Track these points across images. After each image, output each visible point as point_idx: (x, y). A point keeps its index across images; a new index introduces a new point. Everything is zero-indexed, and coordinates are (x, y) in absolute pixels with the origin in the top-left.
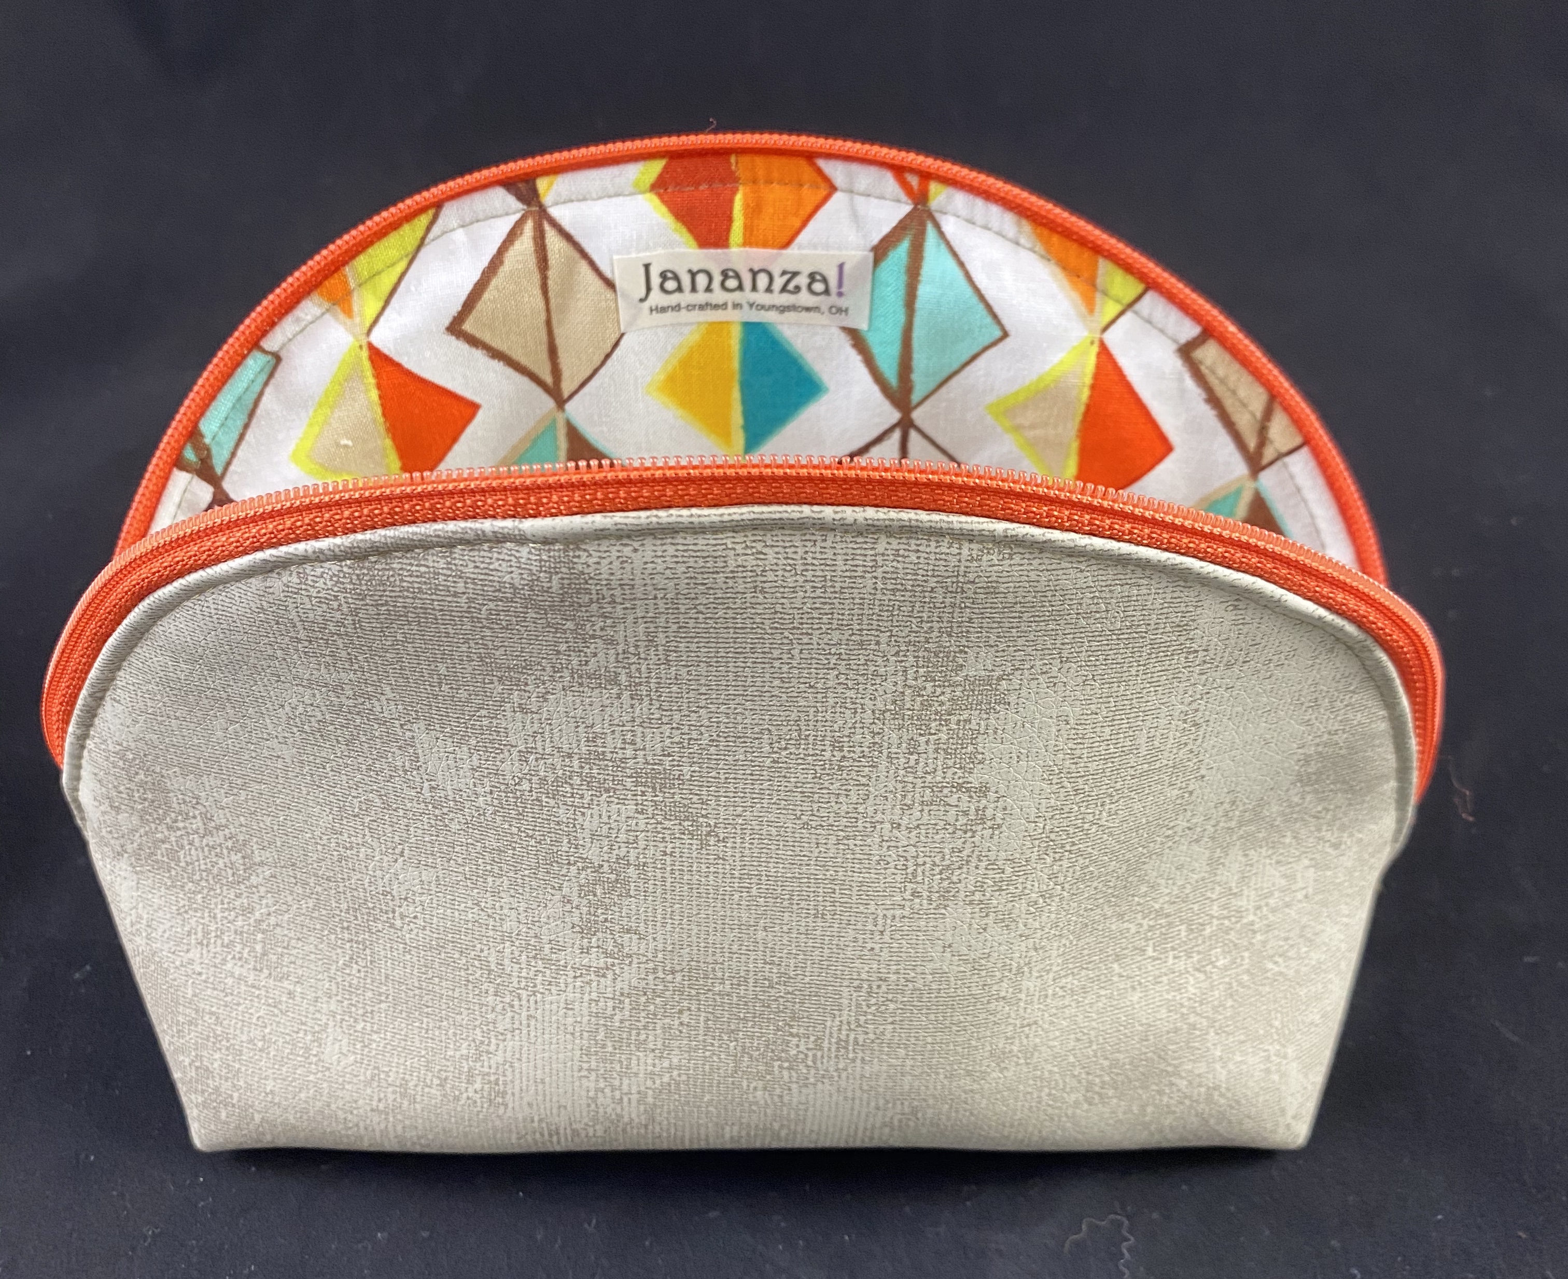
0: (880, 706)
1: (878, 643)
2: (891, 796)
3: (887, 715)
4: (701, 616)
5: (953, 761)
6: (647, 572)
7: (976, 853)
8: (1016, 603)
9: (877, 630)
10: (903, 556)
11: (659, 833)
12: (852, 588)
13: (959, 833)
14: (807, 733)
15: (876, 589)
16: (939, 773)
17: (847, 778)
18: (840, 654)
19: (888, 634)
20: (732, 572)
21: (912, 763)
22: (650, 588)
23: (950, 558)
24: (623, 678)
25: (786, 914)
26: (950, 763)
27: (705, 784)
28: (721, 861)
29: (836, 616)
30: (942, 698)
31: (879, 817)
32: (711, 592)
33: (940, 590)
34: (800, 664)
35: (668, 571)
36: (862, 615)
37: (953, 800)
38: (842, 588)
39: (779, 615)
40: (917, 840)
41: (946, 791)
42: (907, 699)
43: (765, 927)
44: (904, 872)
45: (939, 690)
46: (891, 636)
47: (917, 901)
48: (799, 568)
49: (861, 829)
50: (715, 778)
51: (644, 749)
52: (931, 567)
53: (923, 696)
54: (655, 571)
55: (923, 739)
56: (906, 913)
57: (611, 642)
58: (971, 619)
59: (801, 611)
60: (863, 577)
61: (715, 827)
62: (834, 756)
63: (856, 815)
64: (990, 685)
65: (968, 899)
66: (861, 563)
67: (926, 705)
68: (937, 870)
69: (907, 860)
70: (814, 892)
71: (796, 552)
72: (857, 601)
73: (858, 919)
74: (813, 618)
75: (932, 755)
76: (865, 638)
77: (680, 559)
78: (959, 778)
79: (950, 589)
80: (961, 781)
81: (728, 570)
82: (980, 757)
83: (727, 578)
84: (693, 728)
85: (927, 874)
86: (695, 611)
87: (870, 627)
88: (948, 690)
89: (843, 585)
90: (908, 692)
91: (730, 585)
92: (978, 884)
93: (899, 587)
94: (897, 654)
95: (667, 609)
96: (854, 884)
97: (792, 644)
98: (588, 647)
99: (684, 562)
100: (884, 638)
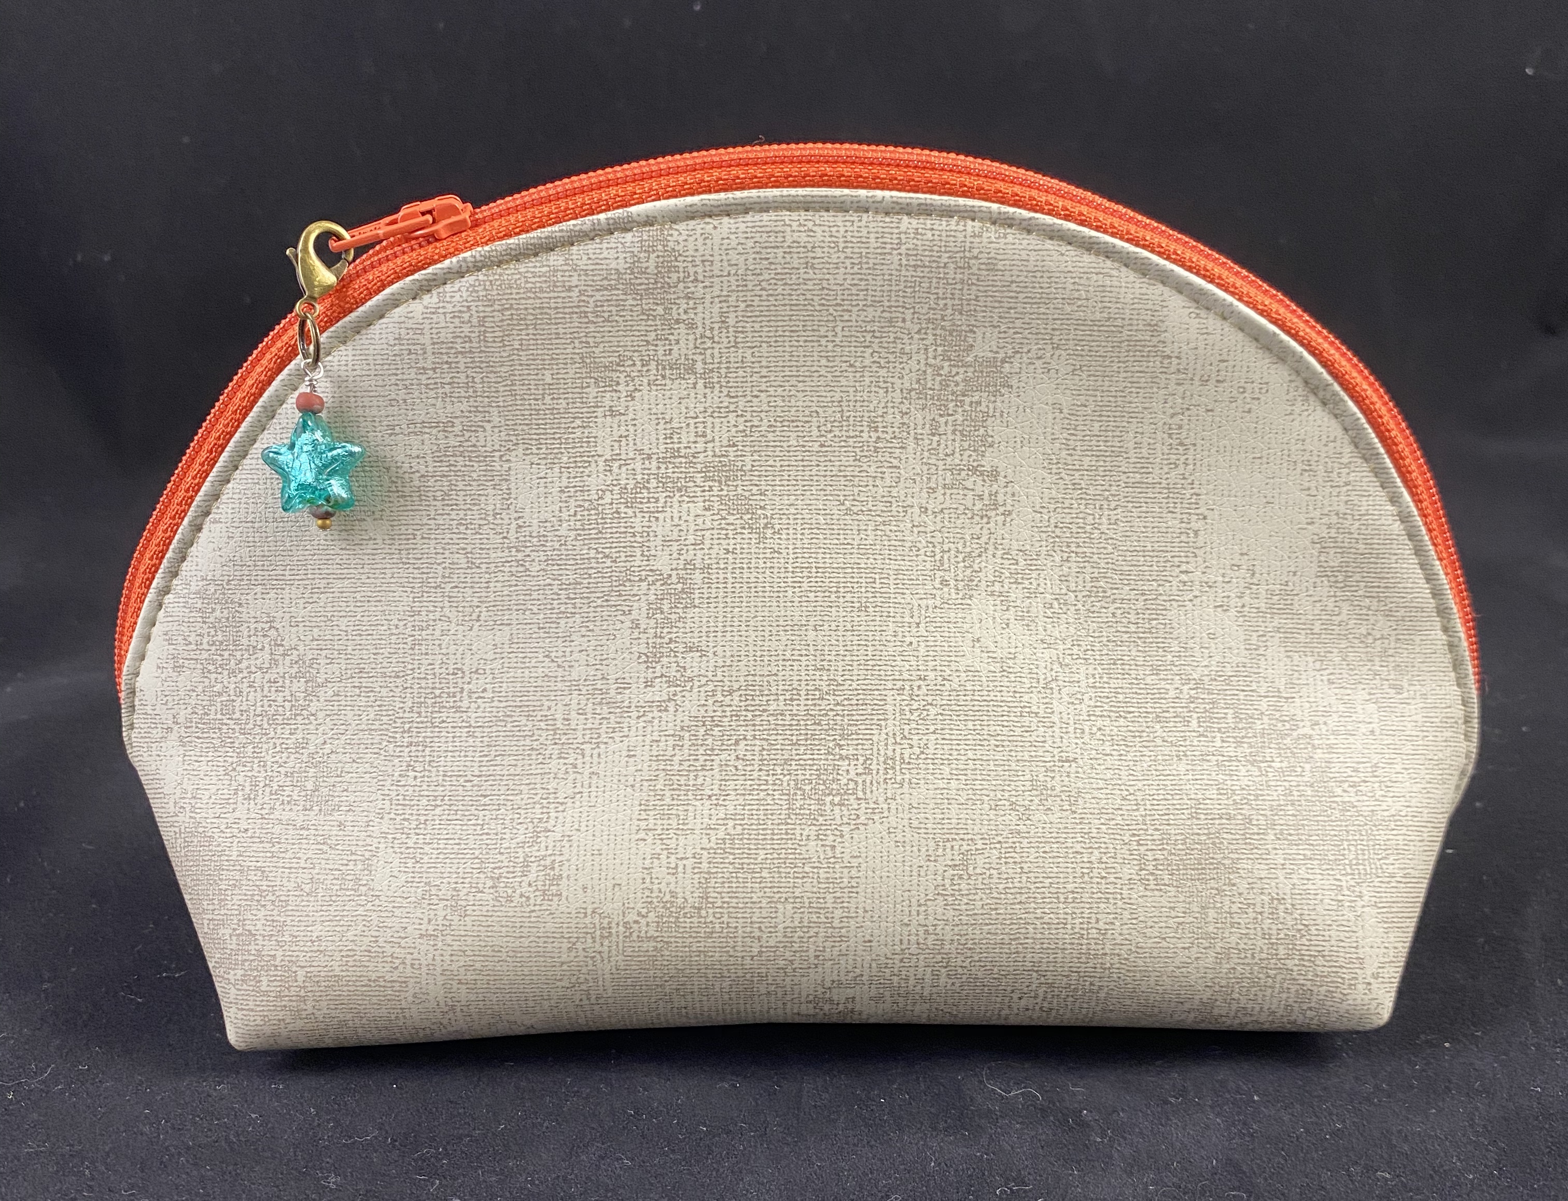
0: (907, 385)
1: (904, 320)
2: (918, 479)
3: (913, 393)
4: (764, 293)
5: (968, 443)
6: (724, 247)
7: (992, 540)
8: (1012, 282)
9: (903, 307)
10: (921, 234)
11: (722, 529)
12: (883, 264)
13: (977, 518)
14: (848, 414)
15: (900, 265)
16: (957, 455)
17: (883, 459)
18: (874, 331)
19: (912, 311)
20: (789, 247)
21: (935, 445)
22: (725, 264)
23: (958, 234)
24: (699, 366)
25: (833, 609)
26: (966, 445)
27: (764, 473)
28: (776, 555)
29: (870, 293)
30: (957, 378)
31: (909, 501)
32: (773, 267)
33: (952, 266)
34: (842, 342)
35: (740, 247)
36: (891, 291)
37: (969, 484)
38: (874, 264)
39: (826, 292)
40: (942, 525)
41: (963, 473)
42: (929, 378)
43: (815, 626)
44: (933, 559)
45: (954, 370)
46: (914, 313)
47: (946, 589)
48: (841, 245)
49: (895, 513)
50: (771, 466)
51: (713, 441)
52: (943, 244)
53: (941, 375)
54: (730, 247)
55: (943, 420)
56: (938, 603)
57: (692, 326)
58: (977, 297)
59: (842, 288)
60: (890, 254)
61: (772, 518)
62: (870, 437)
63: (890, 499)
64: (996, 367)
65: (989, 589)
66: (889, 241)
67: (944, 385)
68: (961, 557)
69: (934, 546)
70: (858, 582)
71: (838, 231)
72: (886, 277)
73: (897, 610)
74: (852, 295)
75: (951, 437)
76: (894, 315)
77: (749, 235)
78: (974, 461)
79: (959, 265)
80: (975, 464)
81: (786, 245)
82: (990, 439)
83: (785, 252)
84: (754, 414)
85: (952, 561)
86: (759, 287)
87: (897, 304)
88: (962, 370)
89: (875, 261)
90: (929, 371)
91: (788, 260)
92: (997, 574)
93: (919, 263)
94: (919, 332)
95: (738, 286)
96: (891, 572)
97: (836, 321)
98: (672, 334)
99: (752, 238)
100: (908, 315)
